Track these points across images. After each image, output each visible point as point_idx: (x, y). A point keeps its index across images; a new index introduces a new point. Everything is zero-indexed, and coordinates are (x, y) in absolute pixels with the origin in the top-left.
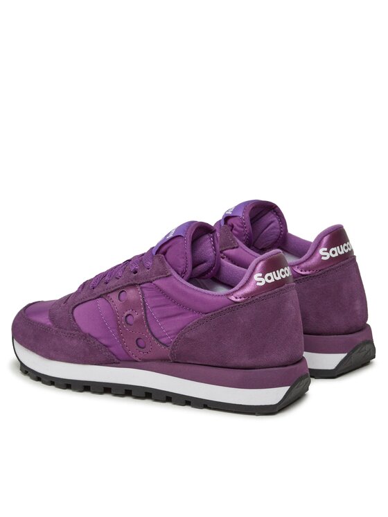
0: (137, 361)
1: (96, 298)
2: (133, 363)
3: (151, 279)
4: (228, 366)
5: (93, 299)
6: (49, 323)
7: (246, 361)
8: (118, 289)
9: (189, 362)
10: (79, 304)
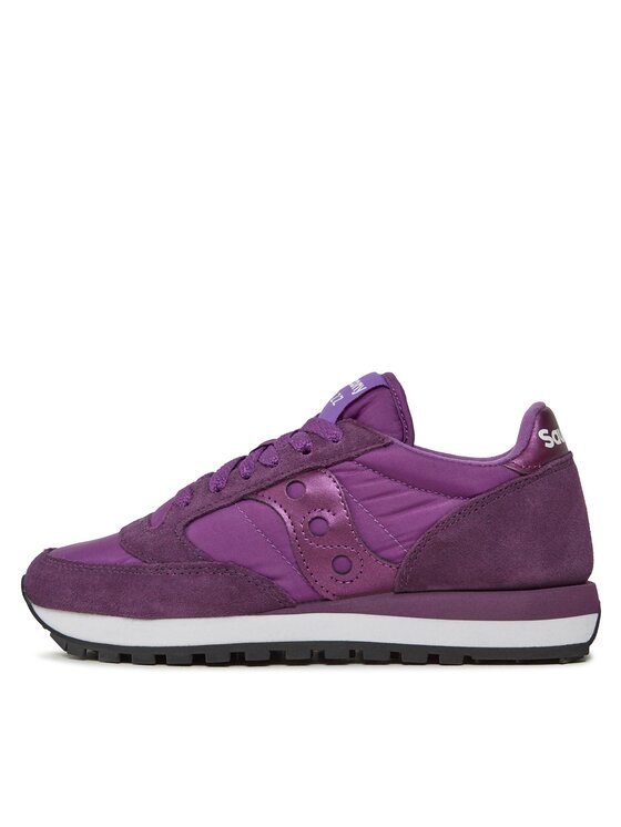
0: (327, 600)
1: (233, 503)
2: (319, 604)
3: (353, 454)
4: (506, 585)
5: (229, 505)
6: (132, 560)
7: (538, 573)
8: (283, 480)
9: (429, 588)
10: (196, 518)
